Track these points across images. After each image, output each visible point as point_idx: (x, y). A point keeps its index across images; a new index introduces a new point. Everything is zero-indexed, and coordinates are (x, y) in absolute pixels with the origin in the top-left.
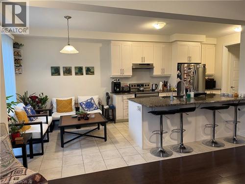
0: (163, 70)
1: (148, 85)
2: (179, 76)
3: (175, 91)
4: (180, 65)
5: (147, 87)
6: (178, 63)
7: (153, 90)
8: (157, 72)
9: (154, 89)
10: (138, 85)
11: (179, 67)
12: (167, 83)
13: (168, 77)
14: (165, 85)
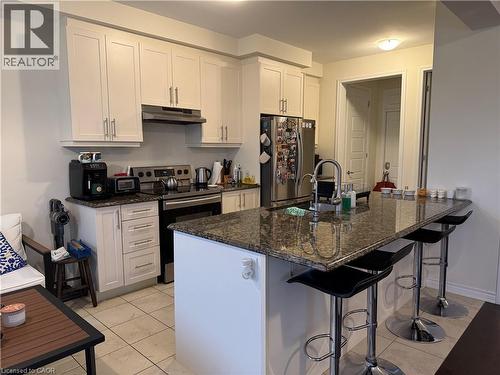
0: (224, 129)
1: (186, 172)
2: (264, 148)
3: (256, 186)
4: (266, 120)
5: (183, 176)
6: (262, 115)
7: (198, 185)
8: (210, 135)
9: (201, 180)
10: (159, 172)
11: (265, 124)
12: (230, 163)
13: (233, 150)
14: (227, 170)
